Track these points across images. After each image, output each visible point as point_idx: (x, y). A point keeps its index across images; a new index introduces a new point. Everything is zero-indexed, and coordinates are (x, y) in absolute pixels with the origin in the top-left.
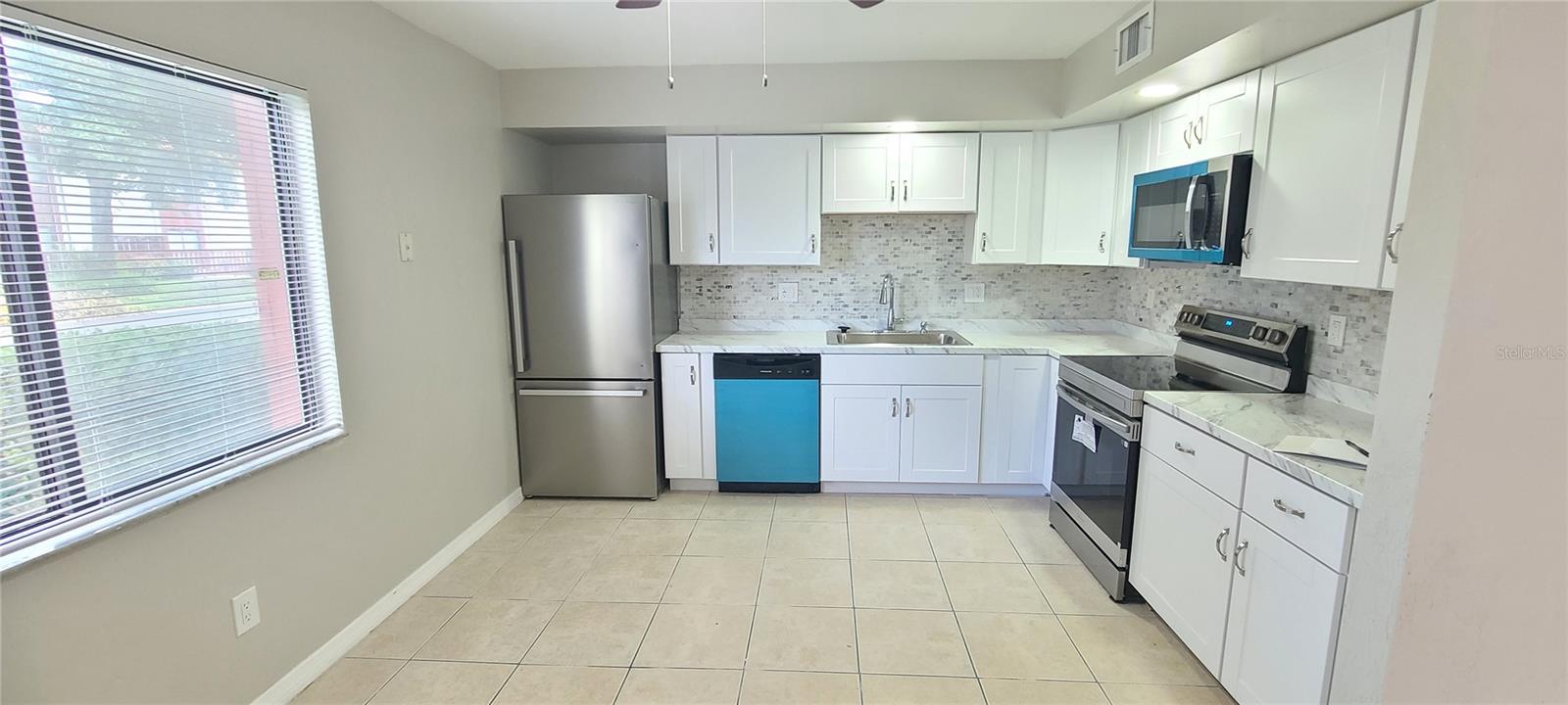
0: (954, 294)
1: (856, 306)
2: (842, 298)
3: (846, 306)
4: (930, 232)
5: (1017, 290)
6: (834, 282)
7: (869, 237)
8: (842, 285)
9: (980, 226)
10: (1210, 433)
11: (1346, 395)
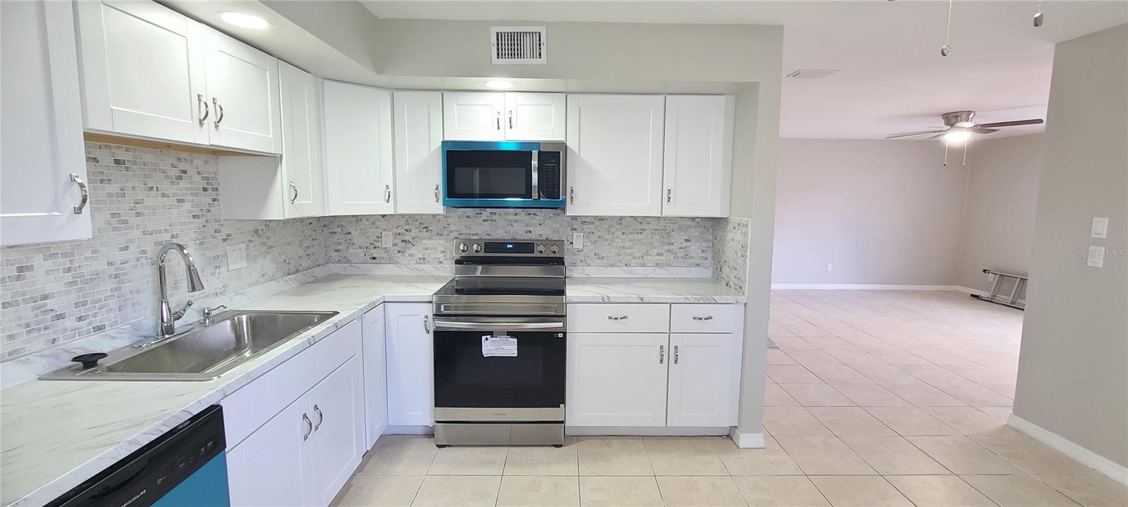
0: (218, 261)
5: (270, 247)
9: (284, 173)
10: (641, 301)
11: (593, 272)
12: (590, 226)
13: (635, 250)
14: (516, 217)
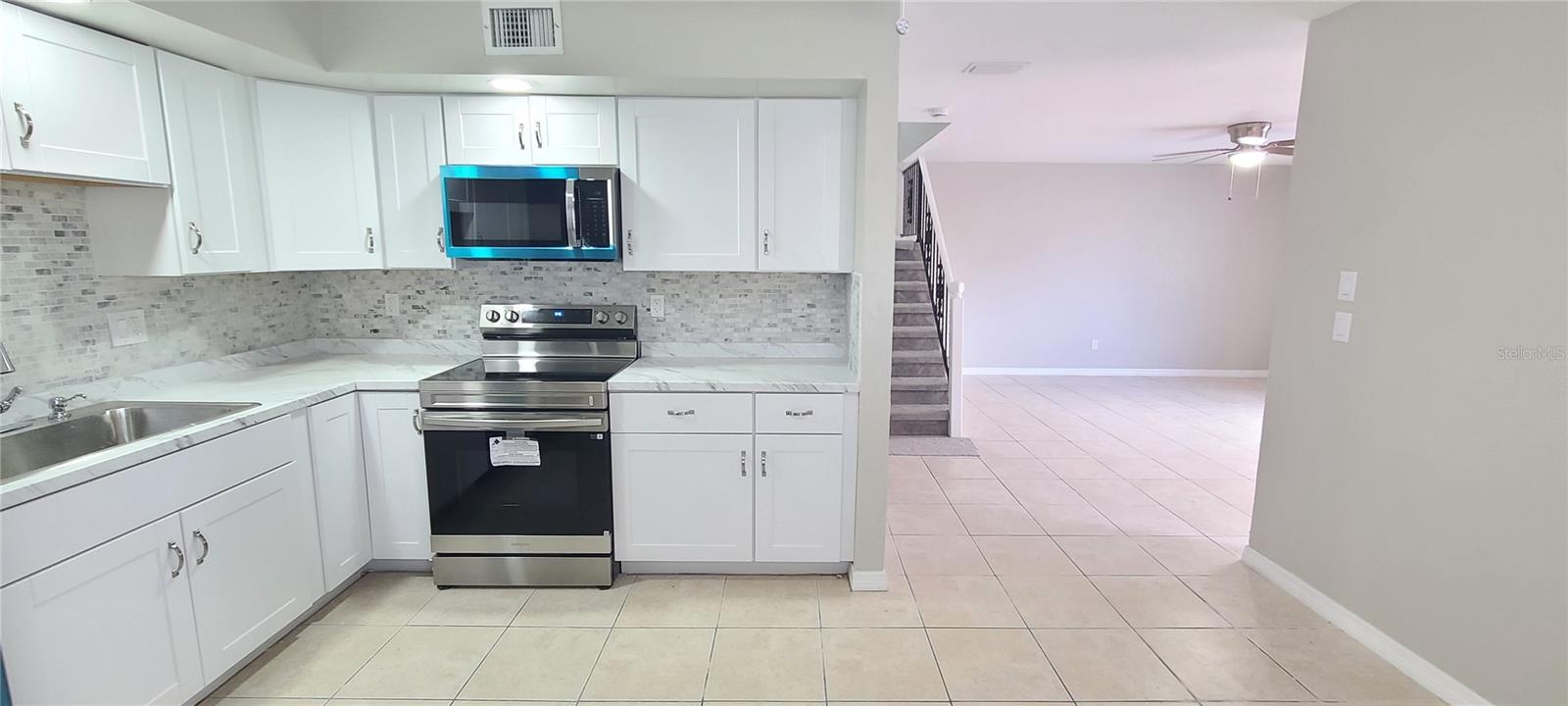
4: (10, 217)
5: (195, 315)
10: (712, 390)
11: (678, 349)
12: (674, 286)
13: (738, 320)
14: (570, 274)
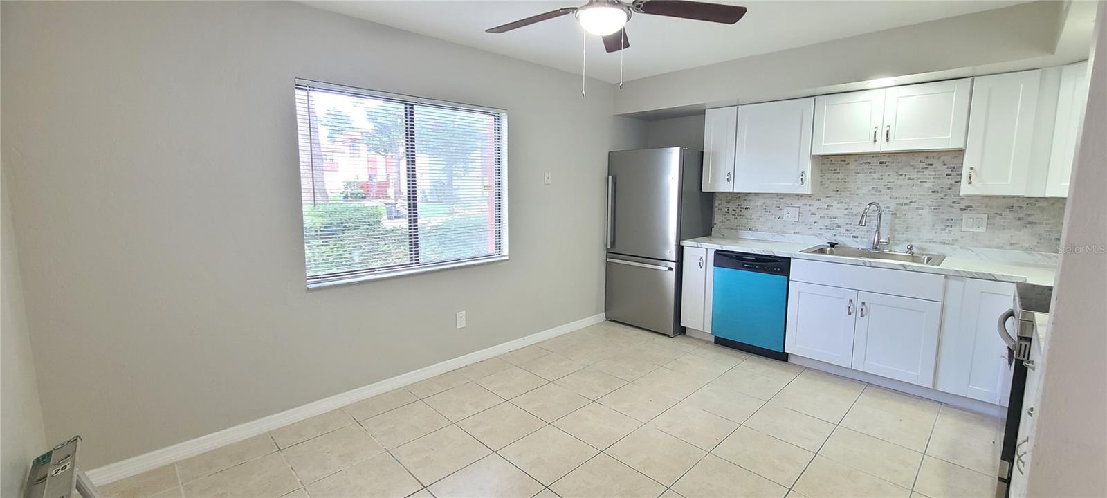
0: (949, 223)
1: (849, 228)
2: (836, 221)
3: (839, 227)
4: (926, 168)
5: (1031, 223)
6: (831, 208)
7: (865, 173)
8: (837, 210)
9: (968, 162)
